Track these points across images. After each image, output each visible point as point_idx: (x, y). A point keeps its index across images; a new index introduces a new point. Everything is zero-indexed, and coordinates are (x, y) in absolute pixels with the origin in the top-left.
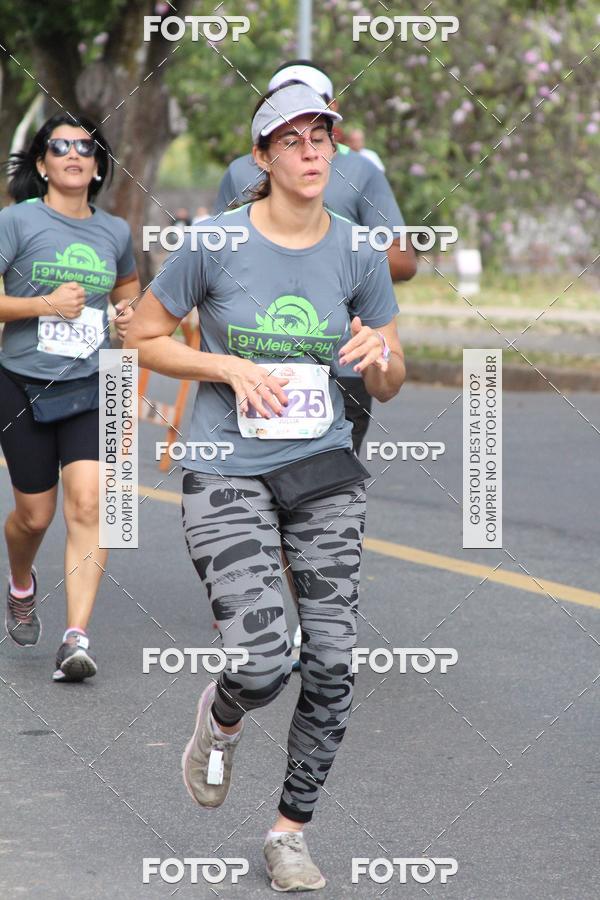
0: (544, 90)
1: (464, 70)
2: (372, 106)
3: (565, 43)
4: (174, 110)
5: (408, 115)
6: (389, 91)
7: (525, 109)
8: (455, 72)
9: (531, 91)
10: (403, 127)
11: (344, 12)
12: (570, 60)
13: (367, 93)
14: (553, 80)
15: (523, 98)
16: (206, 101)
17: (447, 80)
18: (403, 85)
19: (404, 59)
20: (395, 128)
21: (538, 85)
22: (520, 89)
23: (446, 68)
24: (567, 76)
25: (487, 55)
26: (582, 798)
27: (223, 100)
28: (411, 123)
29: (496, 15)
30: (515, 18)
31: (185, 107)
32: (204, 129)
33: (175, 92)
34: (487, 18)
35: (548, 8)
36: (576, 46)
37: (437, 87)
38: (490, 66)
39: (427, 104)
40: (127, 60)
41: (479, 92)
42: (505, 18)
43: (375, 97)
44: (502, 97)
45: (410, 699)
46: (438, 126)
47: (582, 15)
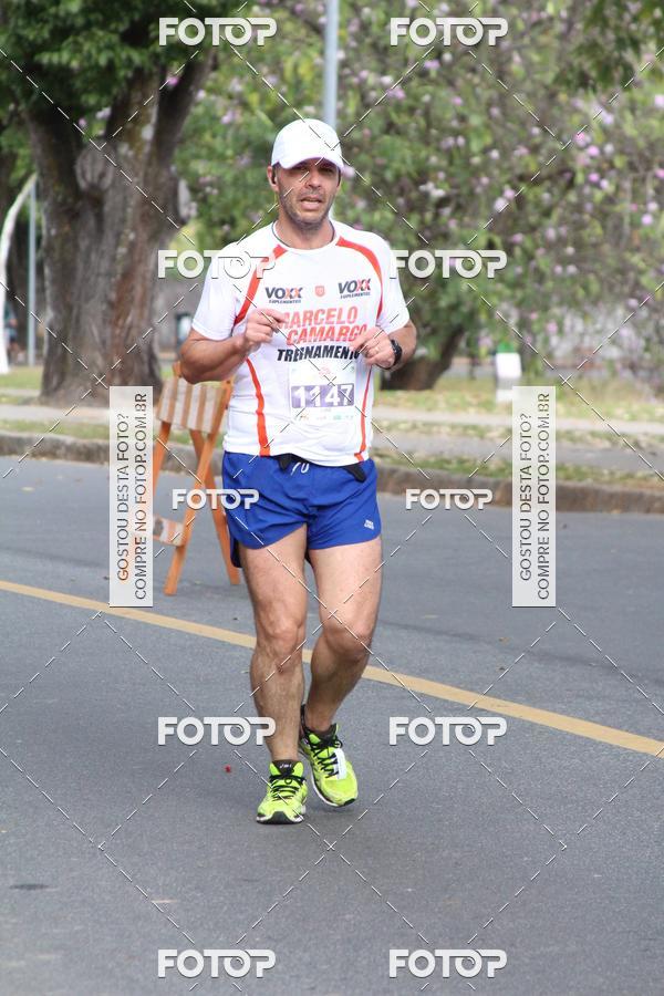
0: (594, 177)
1: (505, 154)
2: (402, 193)
3: (618, 126)
4: (184, 194)
5: (442, 203)
6: (423, 175)
7: (572, 197)
8: (495, 154)
9: (580, 178)
10: (437, 216)
11: (373, 89)
12: (624, 145)
13: (398, 177)
14: (604, 167)
15: (571, 184)
16: (219, 184)
17: (487, 163)
18: (438, 169)
19: (438, 140)
20: (429, 216)
21: (587, 170)
22: (568, 176)
23: (486, 151)
24: (619, 162)
25: (531, 136)
26: (637, 968)
27: (238, 181)
28: (447, 211)
29: (542, 93)
30: (563, 97)
31: (195, 190)
32: (216, 215)
33: (184, 173)
34: (531, 96)
35: (599, 87)
36: (630, 129)
37: (475, 172)
38: (535, 150)
39: (465, 190)
40: (131, 137)
41: (522, 178)
42: (552, 96)
43: (406, 181)
44: (547, 184)
45: (445, 854)
46: (475, 215)
47: (637, 94)
